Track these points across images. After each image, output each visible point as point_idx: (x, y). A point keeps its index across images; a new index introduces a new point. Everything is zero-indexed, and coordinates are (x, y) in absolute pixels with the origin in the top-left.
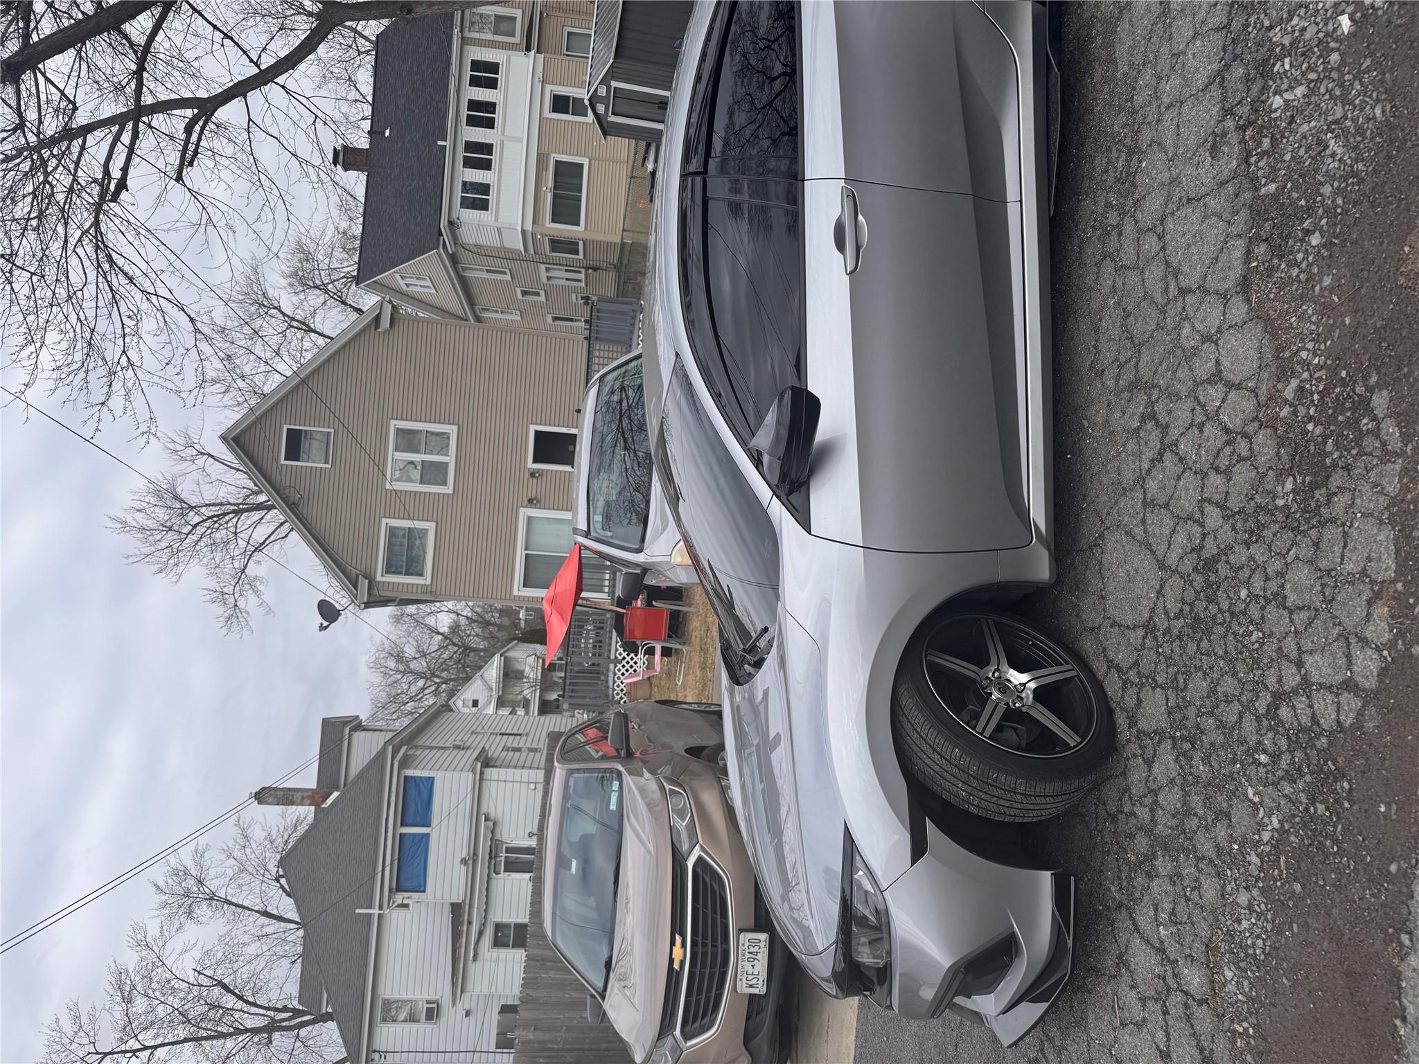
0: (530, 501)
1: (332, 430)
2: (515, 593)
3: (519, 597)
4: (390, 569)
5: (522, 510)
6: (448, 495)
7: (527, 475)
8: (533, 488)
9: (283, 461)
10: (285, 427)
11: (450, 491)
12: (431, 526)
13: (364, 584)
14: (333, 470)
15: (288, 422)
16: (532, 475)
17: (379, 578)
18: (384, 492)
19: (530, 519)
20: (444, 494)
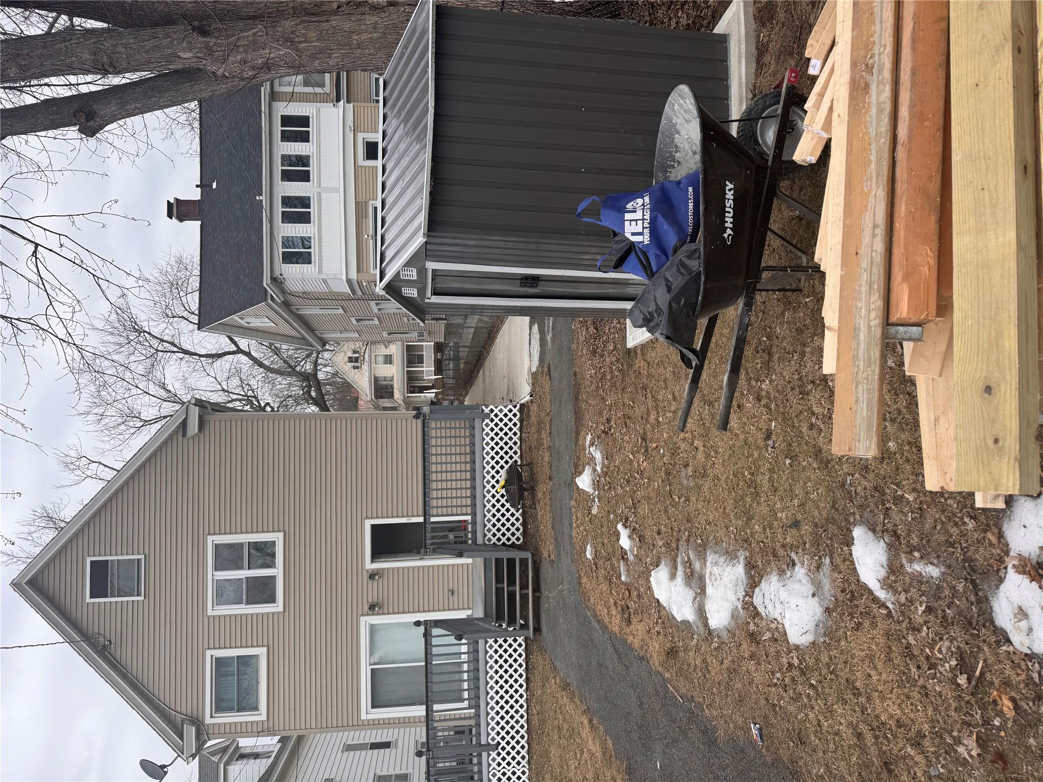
0: (372, 607)
1: (142, 557)
2: (364, 716)
3: (368, 721)
4: (220, 706)
5: (363, 619)
6: (278, 613)
7: (366, 576)
8: (371, 592)
9: (88, 600)
10: (88, 560)
11: (281, 609)
12: (262, 652)
13: (190, 731)
14: (146, 601)
15: (91, 553)
16: (372, 576)
17: (208, 720)
18: (206, 619)
19: (373, 629)
20: (273, 614)
